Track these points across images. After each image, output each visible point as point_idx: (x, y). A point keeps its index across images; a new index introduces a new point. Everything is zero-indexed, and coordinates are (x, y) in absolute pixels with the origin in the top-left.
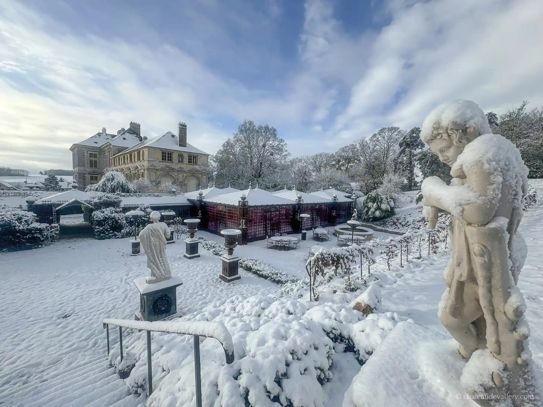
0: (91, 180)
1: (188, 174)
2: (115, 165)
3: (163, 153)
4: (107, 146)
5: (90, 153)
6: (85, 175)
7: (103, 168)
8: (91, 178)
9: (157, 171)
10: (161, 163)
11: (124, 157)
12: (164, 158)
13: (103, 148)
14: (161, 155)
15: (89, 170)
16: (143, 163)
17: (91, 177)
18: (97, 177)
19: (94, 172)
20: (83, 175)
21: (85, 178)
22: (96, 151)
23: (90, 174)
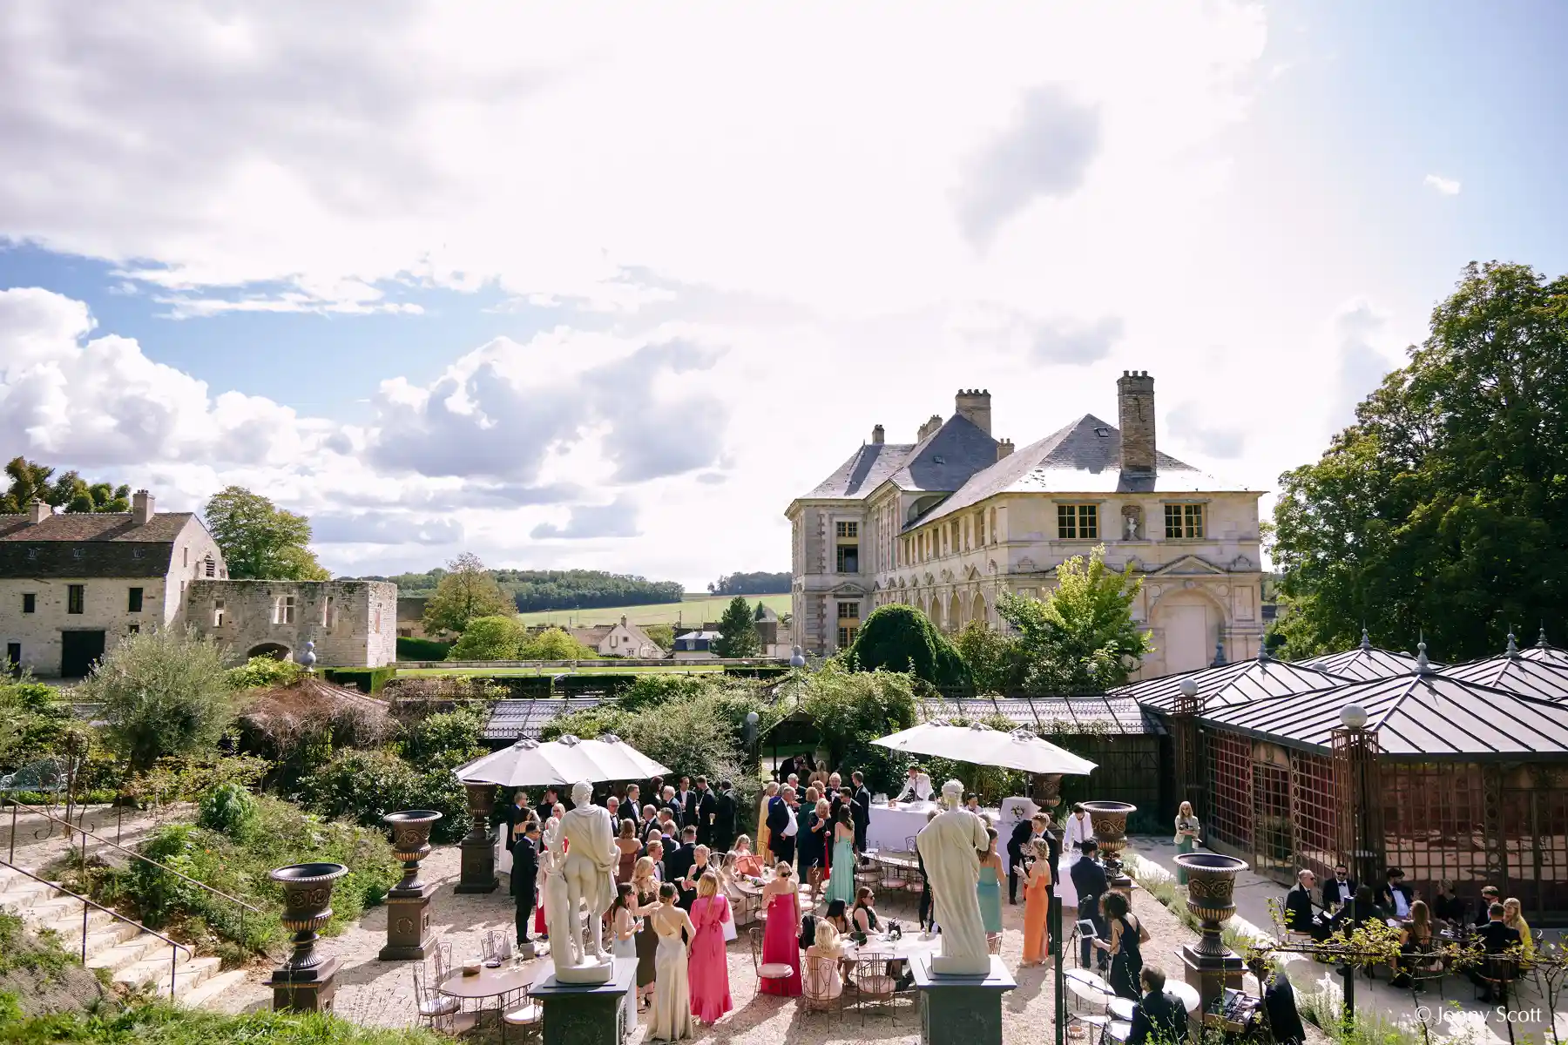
0: (840, 616)
1: (1166, 586)
2: (907, 562)
3: (1061, 510)
4: (885, 495)
5: (839, 524)
6: (824, 602)
7: (875, 570)
8: (840, 610)
9: (1043, 582)
10: (1056, 549)
11: (936, 531)
12: (1066, 531)
13: (875, 503)
14: (1056, 516)
15: (833, 580)
16: (994, 555)
17: (840, 605)
18: (856, 605)
19: (848, 588)
20: (818, 601)
21: (825, 611)
22: (855, 515)
23: (836, 596)
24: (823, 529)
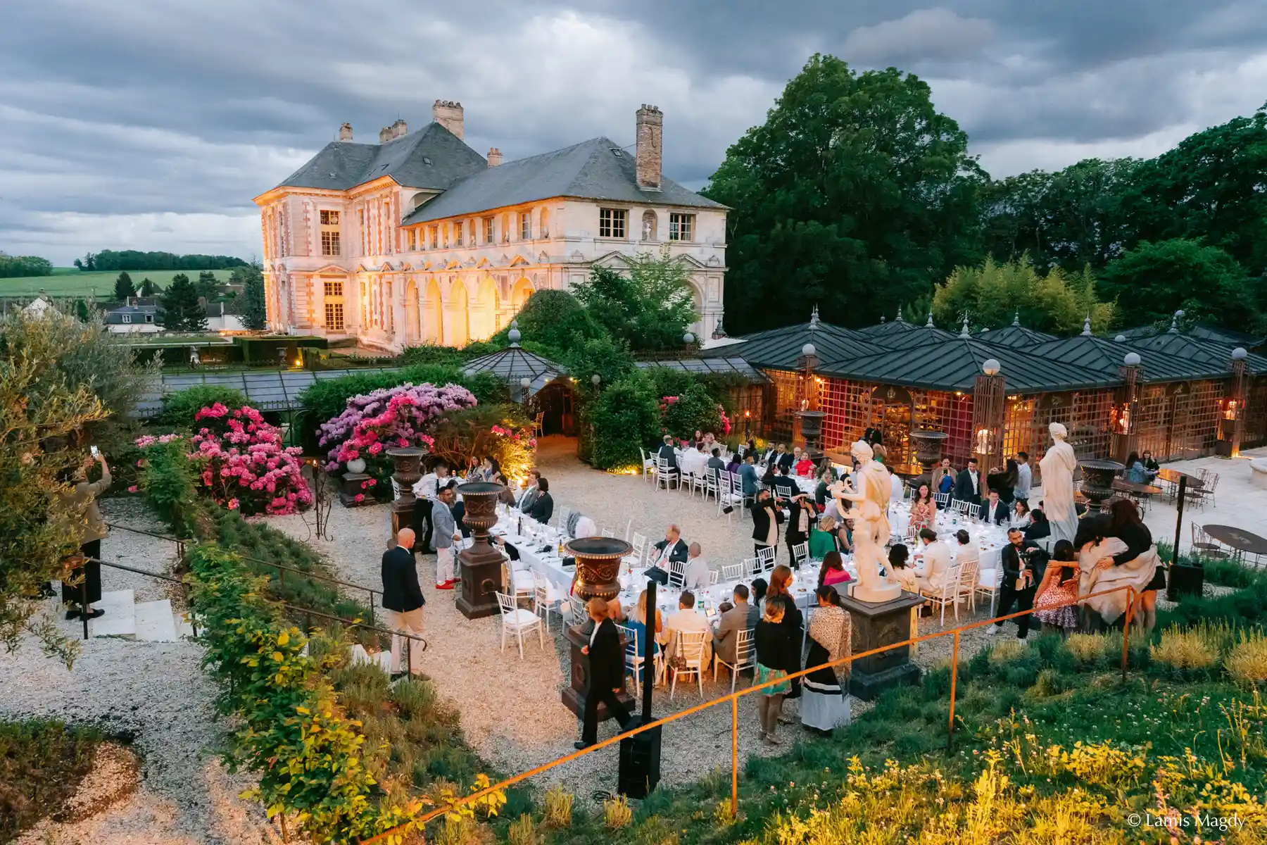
0: (327, 293)
3: (602, 214)
5: (322, 212)
6: (312, 281)
7: (358, 255)
8: (326, 289)
10: (598, 245)
12: (604, 231)
14: (598, 219)
15: (319, 261)
16: (545, 247)
17: (326, 284)
18: (340, 284)
19: (333, 270)
20: (306, 281)
21: (312, 289)
22: (337, 204)
23: (322, 276)
24: (308, 216)
